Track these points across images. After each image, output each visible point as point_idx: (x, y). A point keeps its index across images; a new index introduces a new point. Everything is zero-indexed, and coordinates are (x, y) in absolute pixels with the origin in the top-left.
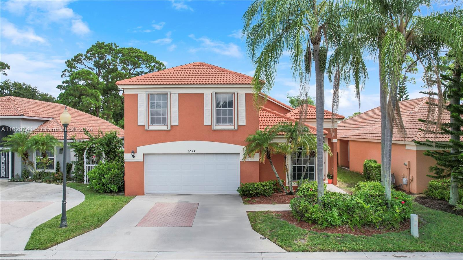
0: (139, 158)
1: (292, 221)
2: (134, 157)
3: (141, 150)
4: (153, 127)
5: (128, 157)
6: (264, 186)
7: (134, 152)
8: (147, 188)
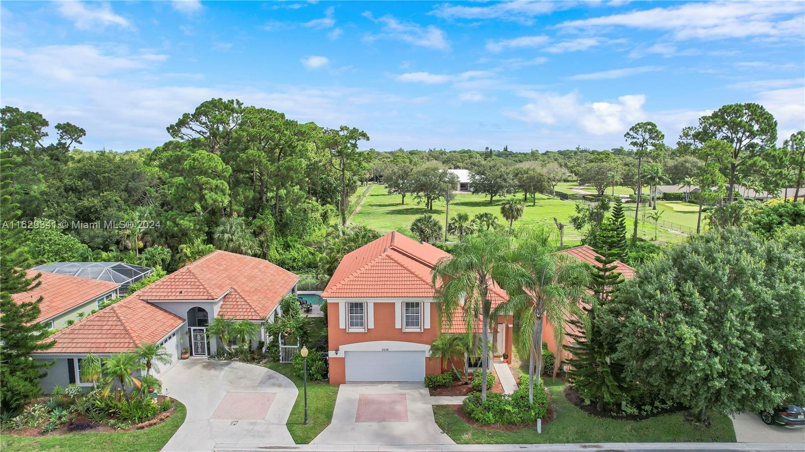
0: (341, 354)
1: (463, 417)
2: (337, 354)
3: (343, 348)
4: (351, 330)
5: (331, 354)
6: (444, 379)
7: (337, 350)
8: (348, 378)
